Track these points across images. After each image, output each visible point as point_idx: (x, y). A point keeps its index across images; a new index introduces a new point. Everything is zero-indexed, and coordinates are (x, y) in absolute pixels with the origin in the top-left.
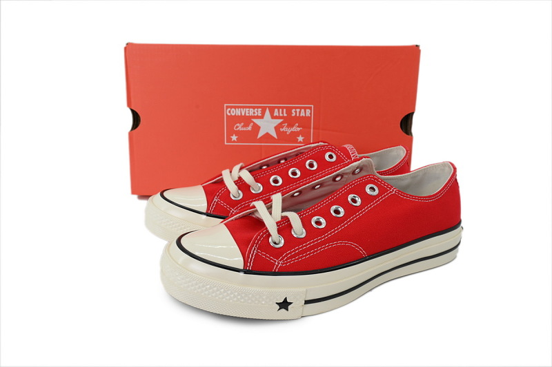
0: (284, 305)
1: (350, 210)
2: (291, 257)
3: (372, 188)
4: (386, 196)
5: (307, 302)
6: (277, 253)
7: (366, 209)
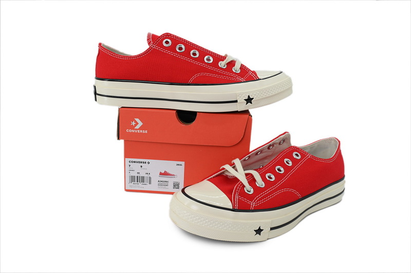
0: (259, 231)
1: (287, 169)
2: (259, 200)
3: (297, 155)
4: (305, 160)
5: (272, 229)
6: (250, 197)
7: (296, 168)
